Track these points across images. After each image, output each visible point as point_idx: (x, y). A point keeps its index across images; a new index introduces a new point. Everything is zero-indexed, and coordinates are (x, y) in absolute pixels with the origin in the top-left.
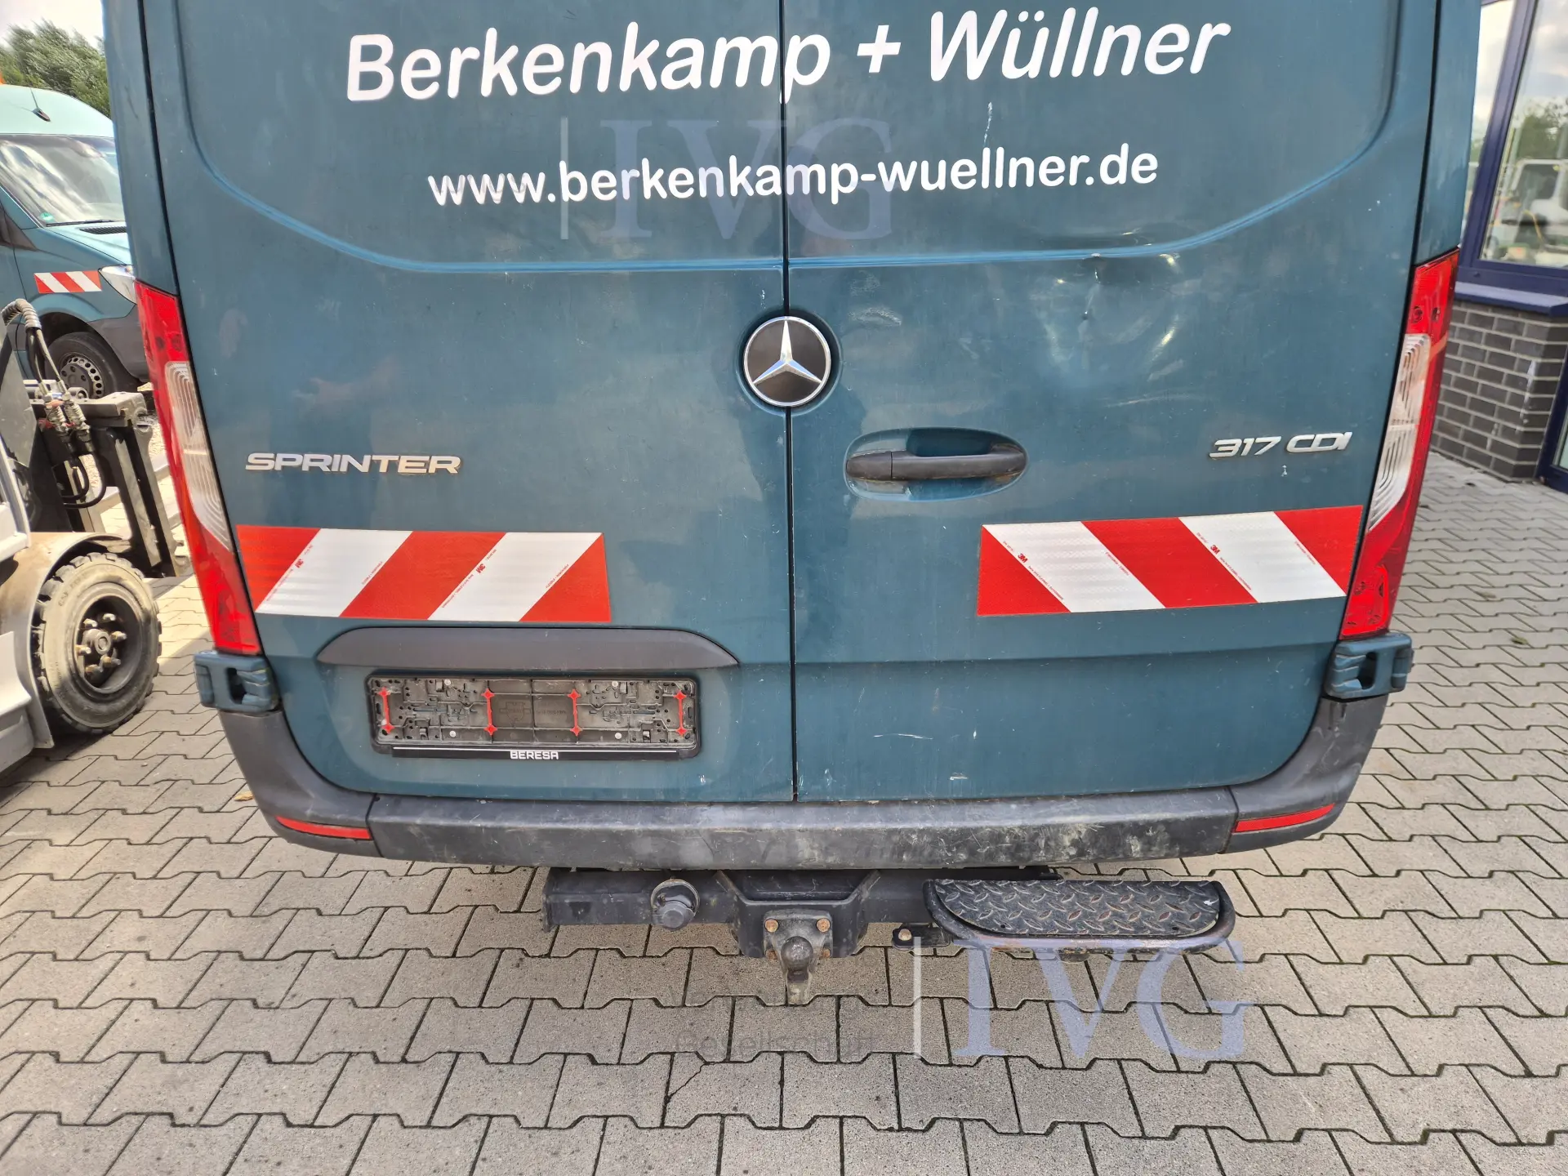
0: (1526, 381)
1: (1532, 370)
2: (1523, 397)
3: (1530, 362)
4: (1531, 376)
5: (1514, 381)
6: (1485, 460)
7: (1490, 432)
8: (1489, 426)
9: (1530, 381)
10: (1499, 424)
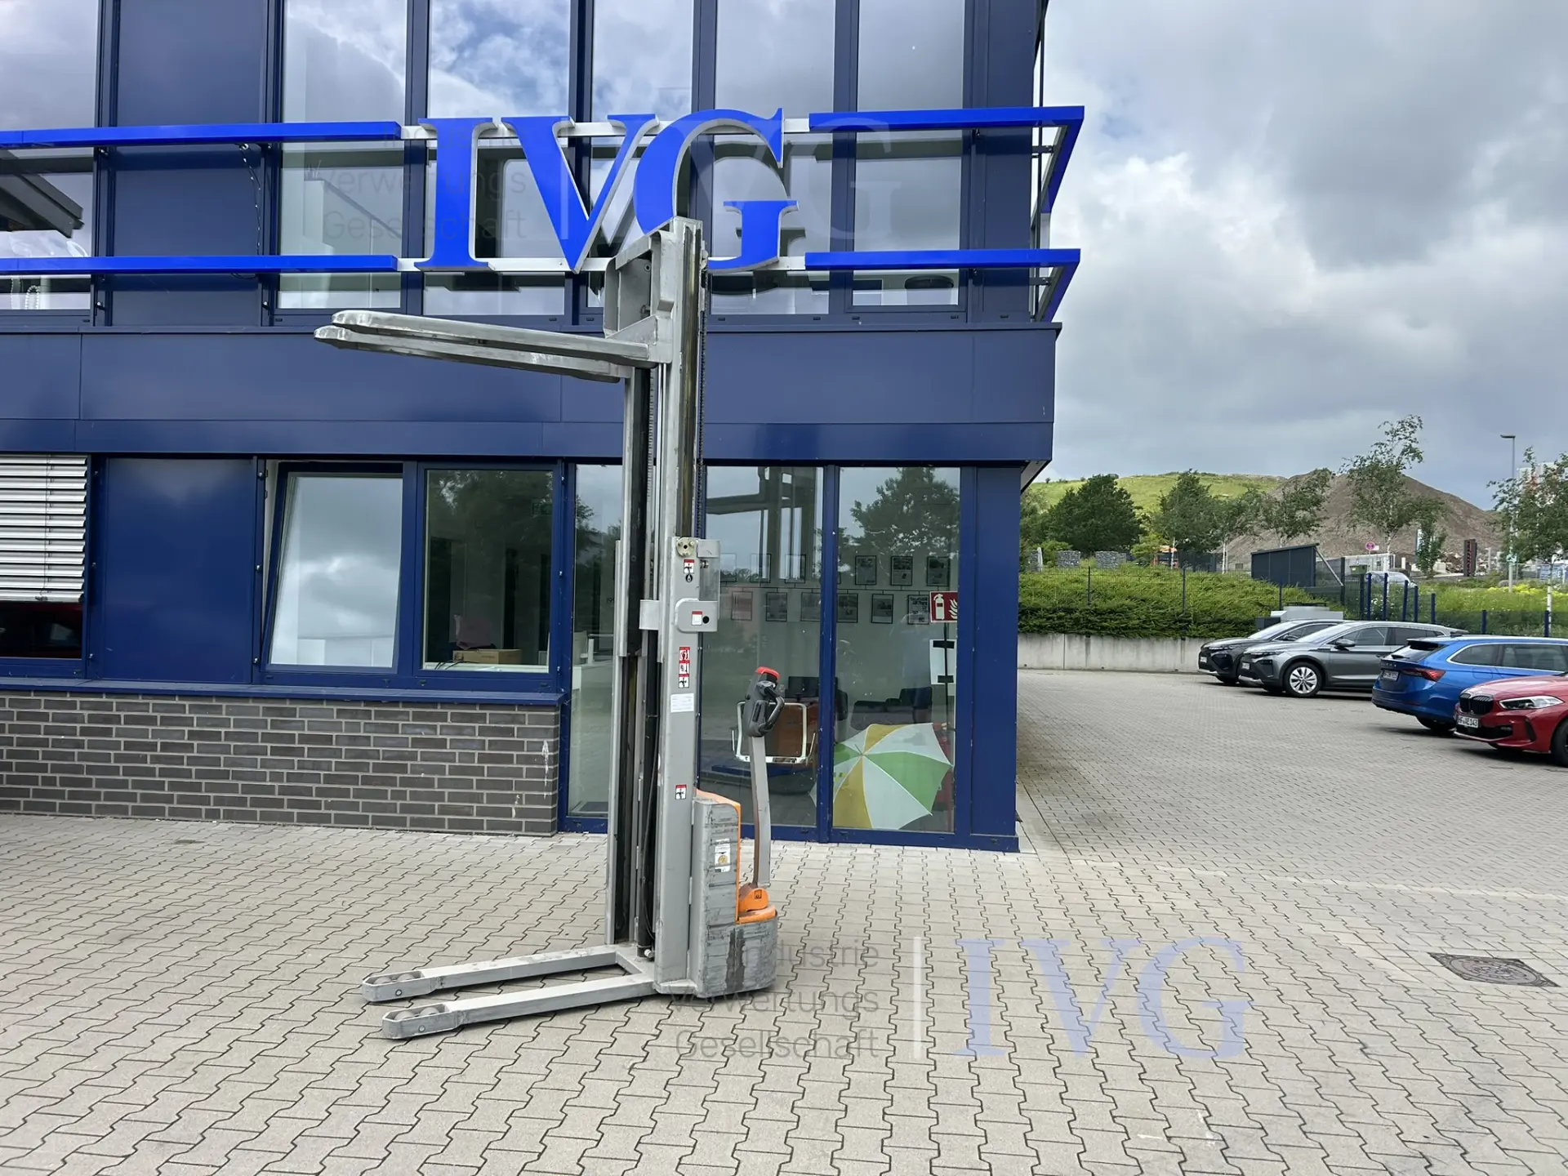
0: (543, 757)
1: (545, 748)
2: (544, 769)
3: (543, 743)
4: (546, 752)
5: (528, 760)
6: (516, 827)
7: (513, 803)
8: (511, 799)
9: (547, 757)
10: (521, 796)
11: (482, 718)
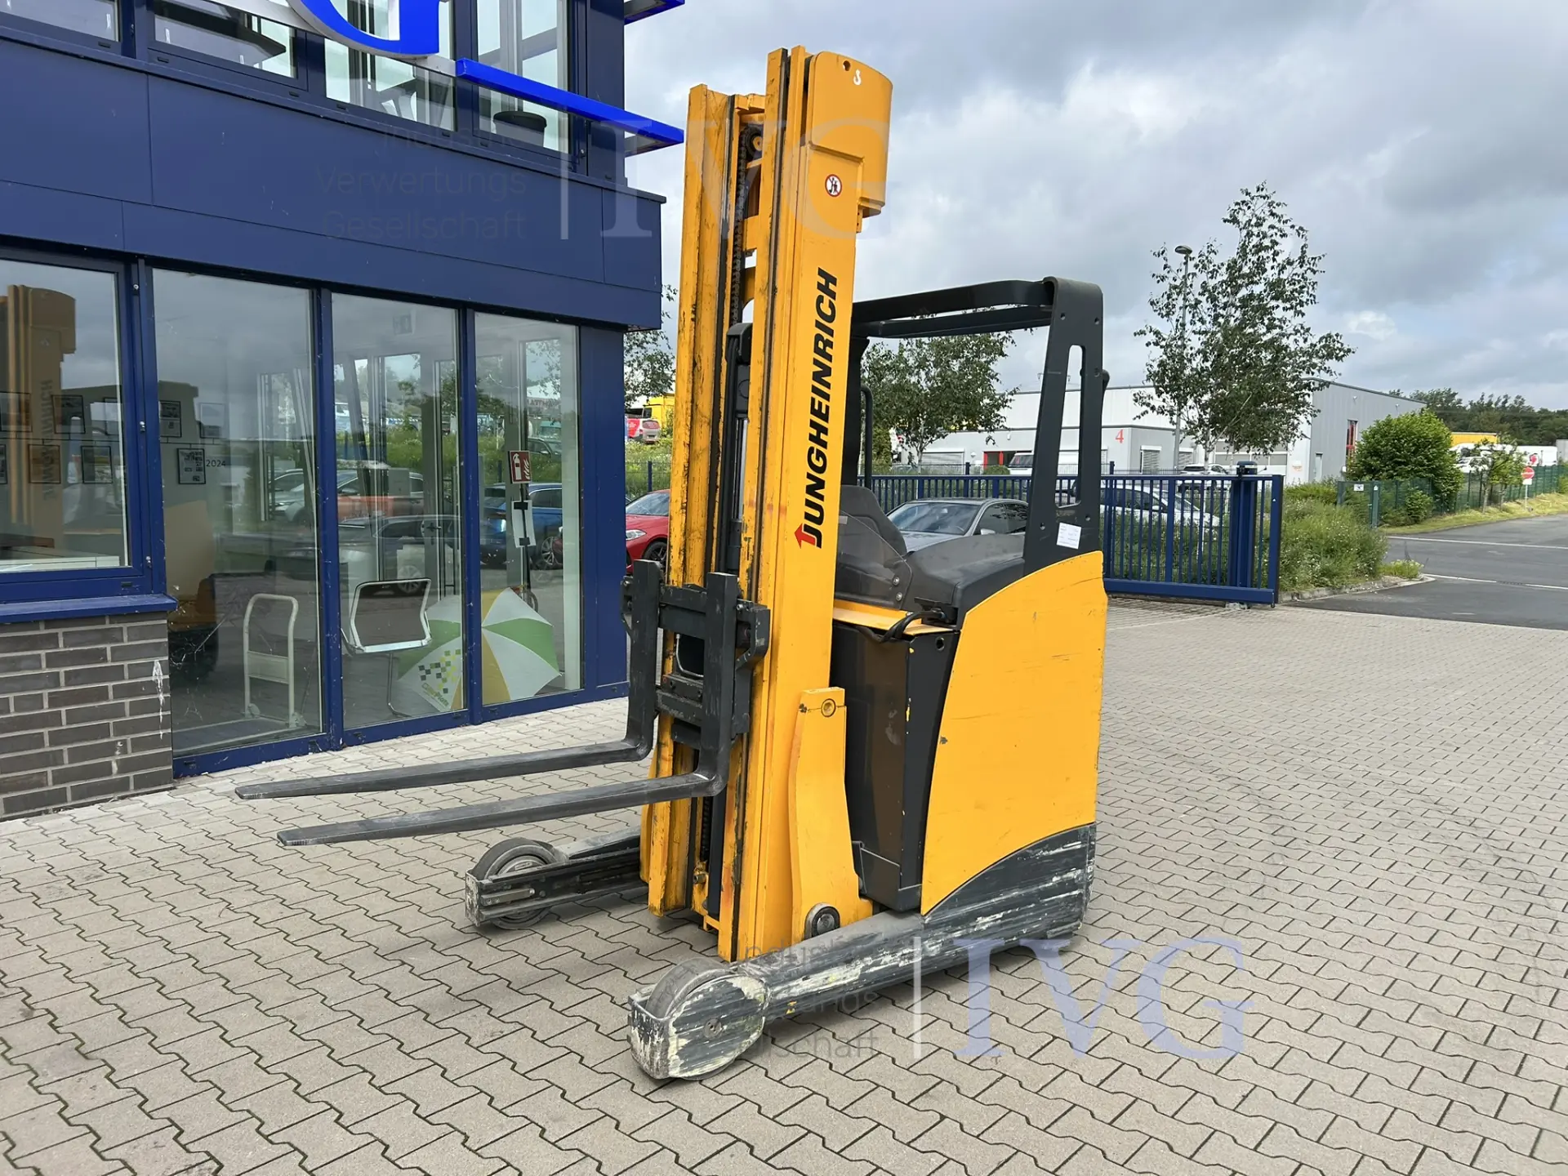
1: (158, 671)
3: (152, 664)
4: (158, 675)
5: (131, 690)
7: (113, 754)
9: (161, 682)
10: (124, 742)
11: (52, 640)
